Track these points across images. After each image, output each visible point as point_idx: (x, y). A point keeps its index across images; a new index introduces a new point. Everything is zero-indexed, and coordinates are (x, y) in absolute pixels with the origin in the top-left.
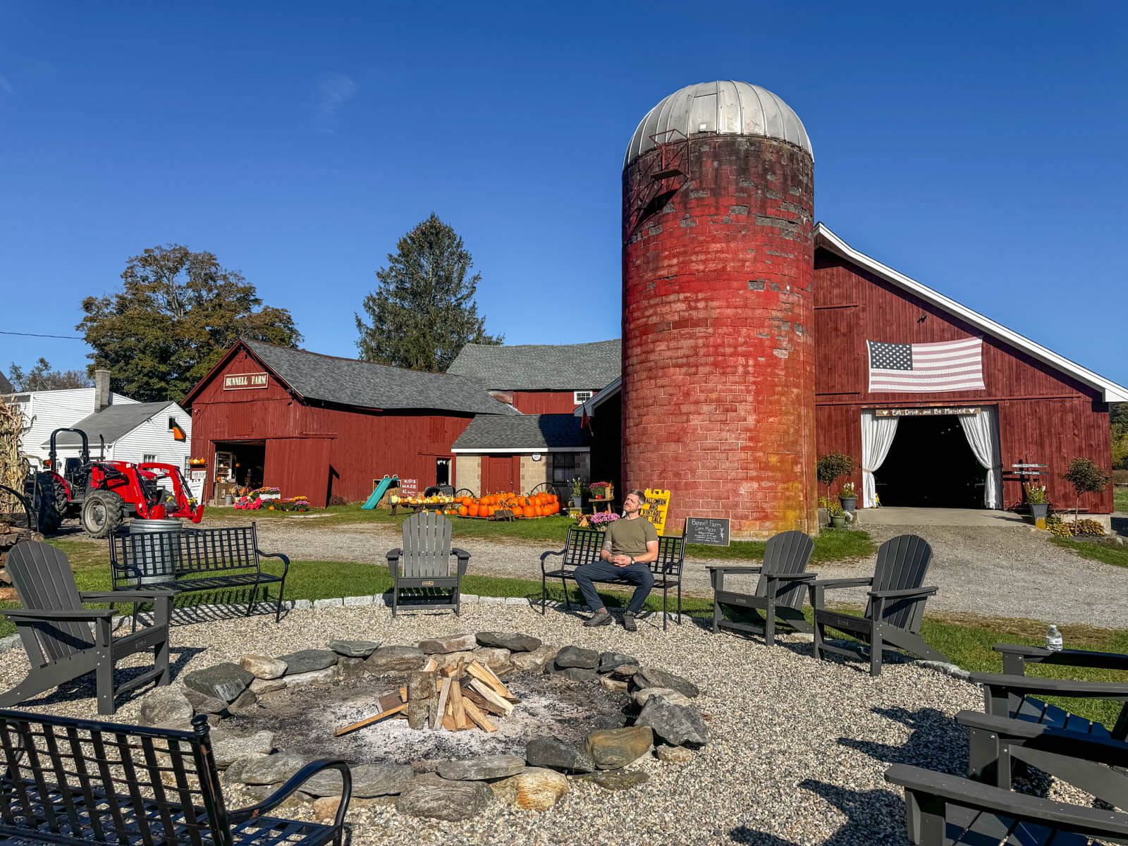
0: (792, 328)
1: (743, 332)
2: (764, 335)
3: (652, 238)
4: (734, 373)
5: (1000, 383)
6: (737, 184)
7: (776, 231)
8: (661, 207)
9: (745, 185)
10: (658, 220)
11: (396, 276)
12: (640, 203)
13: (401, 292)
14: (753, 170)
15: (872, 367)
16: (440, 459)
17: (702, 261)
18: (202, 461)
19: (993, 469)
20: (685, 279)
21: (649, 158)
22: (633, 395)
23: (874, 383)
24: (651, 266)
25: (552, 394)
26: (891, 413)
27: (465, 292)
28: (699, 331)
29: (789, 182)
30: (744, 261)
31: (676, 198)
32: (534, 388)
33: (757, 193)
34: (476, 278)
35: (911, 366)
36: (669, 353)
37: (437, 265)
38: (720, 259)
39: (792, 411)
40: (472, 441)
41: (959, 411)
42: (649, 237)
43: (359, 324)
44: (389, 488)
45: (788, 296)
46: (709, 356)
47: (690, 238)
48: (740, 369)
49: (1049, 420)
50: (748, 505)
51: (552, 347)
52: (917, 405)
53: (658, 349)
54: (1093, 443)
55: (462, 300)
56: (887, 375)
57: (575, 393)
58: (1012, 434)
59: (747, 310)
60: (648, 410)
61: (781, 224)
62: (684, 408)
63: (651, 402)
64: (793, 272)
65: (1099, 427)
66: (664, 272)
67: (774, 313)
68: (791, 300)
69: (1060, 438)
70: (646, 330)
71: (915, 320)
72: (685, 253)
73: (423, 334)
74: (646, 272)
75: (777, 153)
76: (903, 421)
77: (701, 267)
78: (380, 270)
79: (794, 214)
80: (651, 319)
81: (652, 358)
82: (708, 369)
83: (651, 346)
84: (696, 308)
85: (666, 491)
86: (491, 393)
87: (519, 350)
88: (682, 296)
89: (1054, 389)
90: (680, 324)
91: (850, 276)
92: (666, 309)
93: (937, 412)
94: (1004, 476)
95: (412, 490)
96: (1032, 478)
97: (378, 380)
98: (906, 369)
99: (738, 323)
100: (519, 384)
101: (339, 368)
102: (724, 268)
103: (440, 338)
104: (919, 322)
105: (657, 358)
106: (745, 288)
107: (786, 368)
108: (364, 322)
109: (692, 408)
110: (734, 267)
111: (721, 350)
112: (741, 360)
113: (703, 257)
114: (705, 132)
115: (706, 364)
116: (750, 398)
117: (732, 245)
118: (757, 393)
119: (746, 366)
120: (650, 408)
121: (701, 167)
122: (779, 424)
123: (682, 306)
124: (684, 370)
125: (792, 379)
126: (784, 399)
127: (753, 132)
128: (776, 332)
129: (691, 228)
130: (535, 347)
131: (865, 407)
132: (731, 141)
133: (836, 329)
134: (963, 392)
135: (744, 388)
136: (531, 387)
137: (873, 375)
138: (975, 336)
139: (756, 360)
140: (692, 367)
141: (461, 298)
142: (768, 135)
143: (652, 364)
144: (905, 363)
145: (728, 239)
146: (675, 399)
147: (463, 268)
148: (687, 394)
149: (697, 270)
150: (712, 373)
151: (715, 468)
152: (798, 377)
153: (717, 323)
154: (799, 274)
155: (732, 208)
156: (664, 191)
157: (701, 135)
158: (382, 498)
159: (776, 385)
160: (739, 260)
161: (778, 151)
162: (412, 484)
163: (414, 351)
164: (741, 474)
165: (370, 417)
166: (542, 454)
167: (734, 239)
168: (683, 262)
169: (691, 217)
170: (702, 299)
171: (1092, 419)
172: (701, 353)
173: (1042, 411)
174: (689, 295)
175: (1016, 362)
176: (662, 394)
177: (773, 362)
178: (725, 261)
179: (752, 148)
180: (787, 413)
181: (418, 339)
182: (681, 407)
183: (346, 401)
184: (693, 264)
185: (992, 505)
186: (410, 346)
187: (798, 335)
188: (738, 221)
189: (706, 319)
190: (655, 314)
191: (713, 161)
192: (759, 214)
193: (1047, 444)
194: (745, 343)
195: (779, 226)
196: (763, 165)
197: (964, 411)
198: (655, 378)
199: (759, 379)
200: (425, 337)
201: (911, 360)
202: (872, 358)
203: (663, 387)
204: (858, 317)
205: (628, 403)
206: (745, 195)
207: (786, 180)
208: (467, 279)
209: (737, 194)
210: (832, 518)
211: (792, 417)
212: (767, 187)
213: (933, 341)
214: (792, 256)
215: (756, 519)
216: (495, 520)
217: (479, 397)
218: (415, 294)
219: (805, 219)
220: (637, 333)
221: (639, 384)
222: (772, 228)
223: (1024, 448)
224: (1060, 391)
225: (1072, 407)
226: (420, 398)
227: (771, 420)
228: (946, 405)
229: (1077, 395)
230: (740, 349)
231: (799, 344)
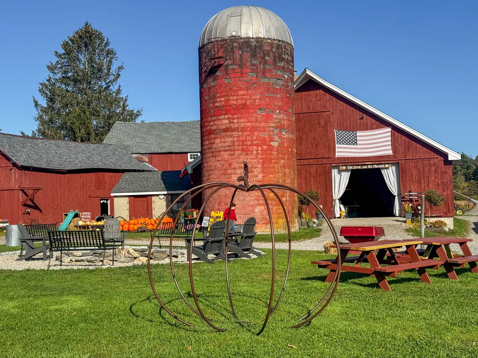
0: (280, 131)
1: (255, 134)
2: (265, 135)
3: (212, 87)
4: (252, 154)
5: (400, 151)
6: (251, 62)
7: (271, 84)
8: (215, 72)
9: (255, 62)
10: (215, 78)
11: (61, 68)
12: (206, 68)
13: (65, 79)
14: (258, 55)
15: (337, 144)
16: (102, 200)
17: (235, 99)
19: (398, 196)
20: (228, 108)
21: (209, 46)
22: (205, 165)
23: (338, 152)
24: (212, 101)
25: (174, 155)
26: (347, 168)
27: (112, 78)
28: (235, 134)
29: (277, 60)
30: (255, 100)
31: (222, 68)
32: (162, 151)
33: (260, 66)
34: (120, 68)
35: (356, 143)
36: (221, 145)
37: (91, 60)
38: (244, 99)
39: (281, 171)
40: (123, 189)
41: (381, 166)
42: (211, 86)
43: (36, 104)
44: (73, 218)
45: (278, 116)
46: (239, 146)
47: (229, 88)
48: (255, 152)
49: (424, 170)
50: (259, 217)
51: (174, 123)
52: (360, 164)
53: (216, 142)
54: (444, 181)
55: (110, 84)
56: (345, 148)
57: (189, 154)
58: (406, 178)
59: (257, 123)
60: (212, 173)
61: (273, 80)
62: (229, 171)
63: (213, 168)
64: (280, 104)
65: (447, 173)
66: (218, 104)
67: (271, 124)
68: (279, 117)
69: (428, 179)
70: (211, 132)
71: (358, 119)
72: (227, 95)
73: (84, 111)
74: (210, 103)
75: (270, 46)
76: (353, 172)
77: (235, 103)
78: (49, 64)
79: (280, 75)
80: (212, 127)
81: (214, 147)
82: (239, 152)
83: (213, 140)
84: (233, 123)
85: (221, 212)
86: (134, 156)
87: (152, 126)
88: (226, 117)
89: (426, 154)
90: (226, 130)
91: (326, 95)
92: (219, 123)
93: (370, 167)
94: (402, 199)
95: (88, 218)
96: (414, 200)
97: (61, 151)
98: (354, 144)
99: (253, 129)
100: (152, 149)
101: (37, 145)
102: (246, 103)
103: (96, 114)
104: (360, 119)
105: (216, 147)
106: (256, 113)
107: (277, 151)
108: (39, 103)
109: (233, 171)
110: (250, 103)
111: (245, 143)
112: (255, 148)
113: (235, 98)
114: (235, 36)
115: (239, 150)
116: (260, 166)
117: (249, 92)
118: (263, 163)
119: (257, 150)
120: (213, 171)
121: (233, 54)
122: (274, 177)
123: (226, 121)
124: (228, 153)
125: (280, 156)
126: (276, 165)
127: (258, 36)
128: (272, 133)
129: (230, 83)
130: (163, 123)
131: (334, 165)
132: (247, 41)
133: (319, 124)
134: (382, 156)
135: (256, 161)
136: (160, 151)
137: (338, 148)
138: (388, 127)
139: (262, 147)
140: (232, 151)
141: (110, 82)
142: (266, 38)
143: (214, 149)
144: (354, 141)
145: (247, 89)
146: (225, 167)
147: (110, 62)
148: (230, 165)
149: (233, 104)
150: (241, 154)
151: (244, 200)
152: (284, 154)
153: (243, 129)
154: (284, 104)
155: (248, 74)
156: (216, 65)
157: (233, 38)
158: (70, 224)
159: (272, 159)
160: (253, 99)
161: (271, 45)
162: (88, 215)
163: (77, 124)
164: (256, 202)
165: (58, 175)
166: (164, 195)
167: (250, 89)
168: (227, 100)
169: (230, 78)
170: (236, 118)
171: (444, 169)
172: (236, 145)
173: (420, 165)
174: (229, 116)
175: (408, 140)
176: (219, 165)
177: (271, 148)
178: (246, 99)
179: (258, 44)
180: (278, 172)
181: (80, 115)
182: (228, 170)
183: (44, 166)
184: (231, 101)
185: (397, 215)
186: (74, 120)
187: (283, 134)
188: (251, 80)
189: (238, 128)
190: (214, 125)
191: (239, 51)
192: (262, 77)
193: (422, 182)
194: (257, 139)
195: (272, 82)
196: (263, 53)
197: (383, 166)
198: (215, 157)
199: (264, 157)
200: (85, 113)
201: (356, 140)
202: (337, 139)
203: (219, 161)
204: (330, 118)
205: (204, 168)
206: (255, 67)
207: (275, 59)
208: (114, 69)
209: (251, 67)
210: (307, 223)
211: (281, 174)
212: (266, 63)
213: (367, 129)
214: (279, 96)
215: (264, 224)
216: (138, 232)
217: (126, 158)
218: (76, 81)
219: (286, 77)
220: (206, 133)
221: (208, 159)
222: (268, 83)
223: (411, 185)
224: (429, 155)
225: (434, 163)
226: (89, 161)
227: (270, 176)
228: (374, 163)
229: (437, 157)
230: (254, 142)
231: (284, 138)
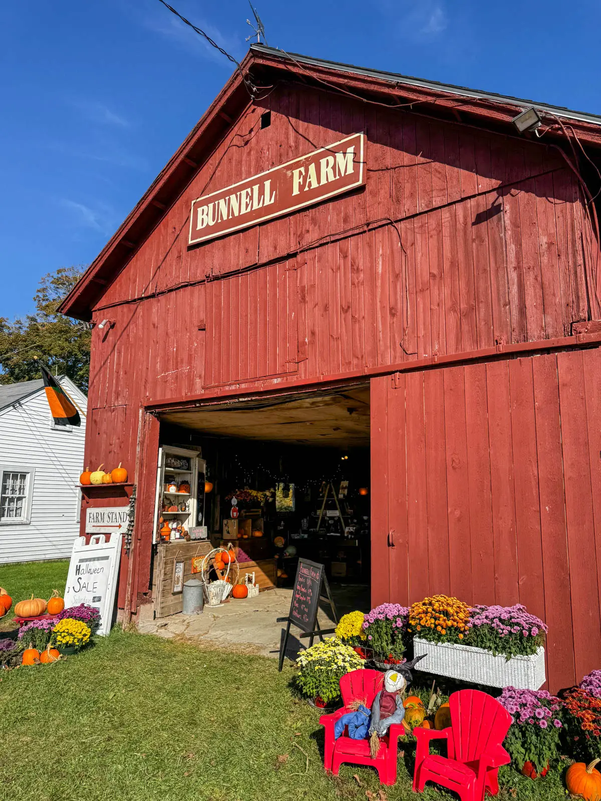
18: (120, 474)
